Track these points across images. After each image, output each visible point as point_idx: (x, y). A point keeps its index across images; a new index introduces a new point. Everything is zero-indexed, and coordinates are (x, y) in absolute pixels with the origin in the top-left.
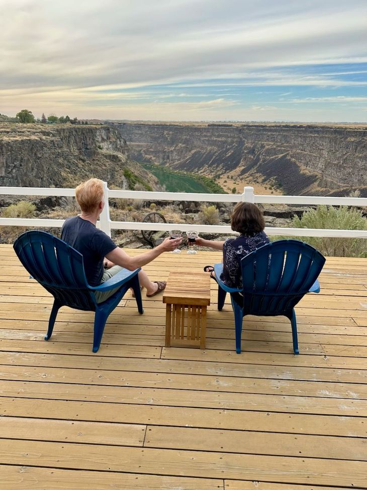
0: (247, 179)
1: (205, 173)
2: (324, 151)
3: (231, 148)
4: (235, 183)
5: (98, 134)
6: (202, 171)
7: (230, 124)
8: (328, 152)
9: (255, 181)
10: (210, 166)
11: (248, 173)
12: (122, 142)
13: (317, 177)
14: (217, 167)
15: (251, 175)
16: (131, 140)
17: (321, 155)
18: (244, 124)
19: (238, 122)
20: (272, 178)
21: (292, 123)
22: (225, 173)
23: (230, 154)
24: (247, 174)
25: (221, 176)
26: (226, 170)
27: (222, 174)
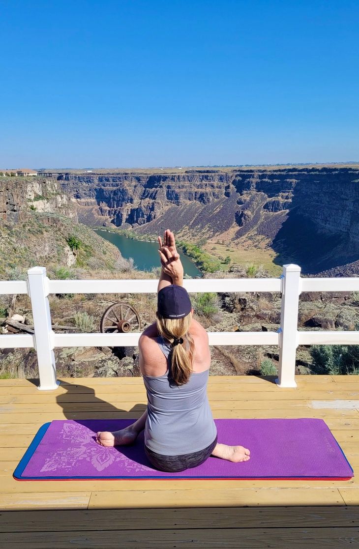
0: (244, 244)
1: (185, 237)
2: (347, 202)
3: (219, 202)
4: (227, 250)
5: (29, 188)
6: (180, 235)
7: (216, 169)
8: (354, 202)
9: (256, 246)
10: (192, 227)
11: (246, 235)
12: (64, 199)
13: (341, 238)
14: (202, 227)
15: (250, 238)
17: (344, 208)
18: (235, 168)
19: (227, 166)
20: (279, 242)
21: (302, 164)
22: (213, 236)
23: (218, 210)
24: (244, 237)
25: (208, 241)
26: (214, 232)
27: (209, 238)
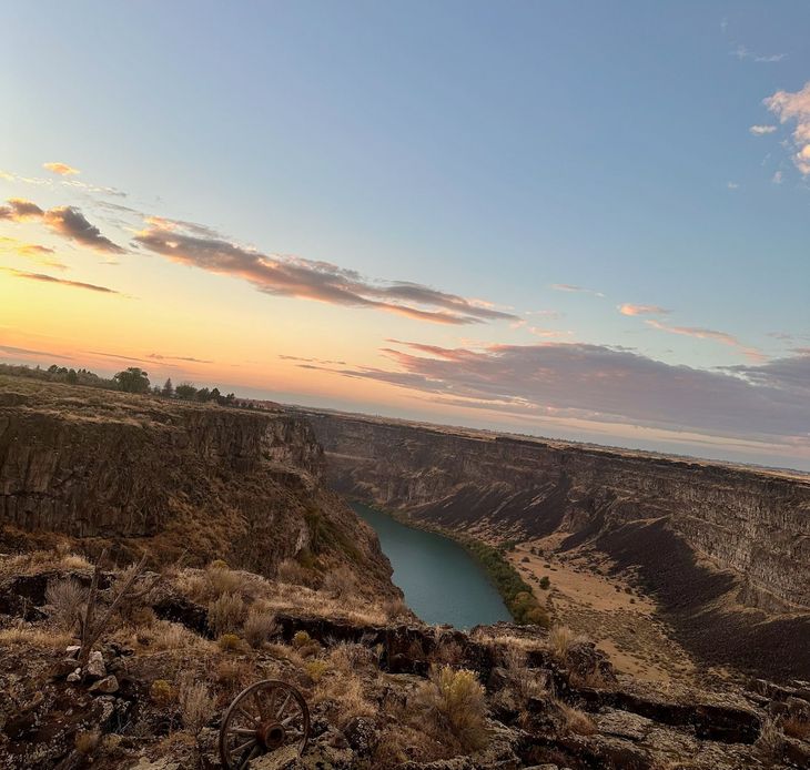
0: (574, 561)
1: (482, 535)
2: (747, 524)
3: (541, 491)
4: (548, 567)
5: (269, 429)
6: (475, 529)
7: (543, 442)
8: (758, 527)
9: (593, 569)
10: (495, 520)
11: (578, 549)
12: (315, 451)
13: (735, 580)
14: (510, 524)
15: (584, 554)
16: (334, 449)
17: (741, 534)
18: (571, 445)
19: (559, 441)
20: (631, 568)
21: (676, 456)
22: (526, 539)
23: (539, 501)
24: (575, 551)
25: (516, 546)
26: (529, 534)
27: (519, 542)
